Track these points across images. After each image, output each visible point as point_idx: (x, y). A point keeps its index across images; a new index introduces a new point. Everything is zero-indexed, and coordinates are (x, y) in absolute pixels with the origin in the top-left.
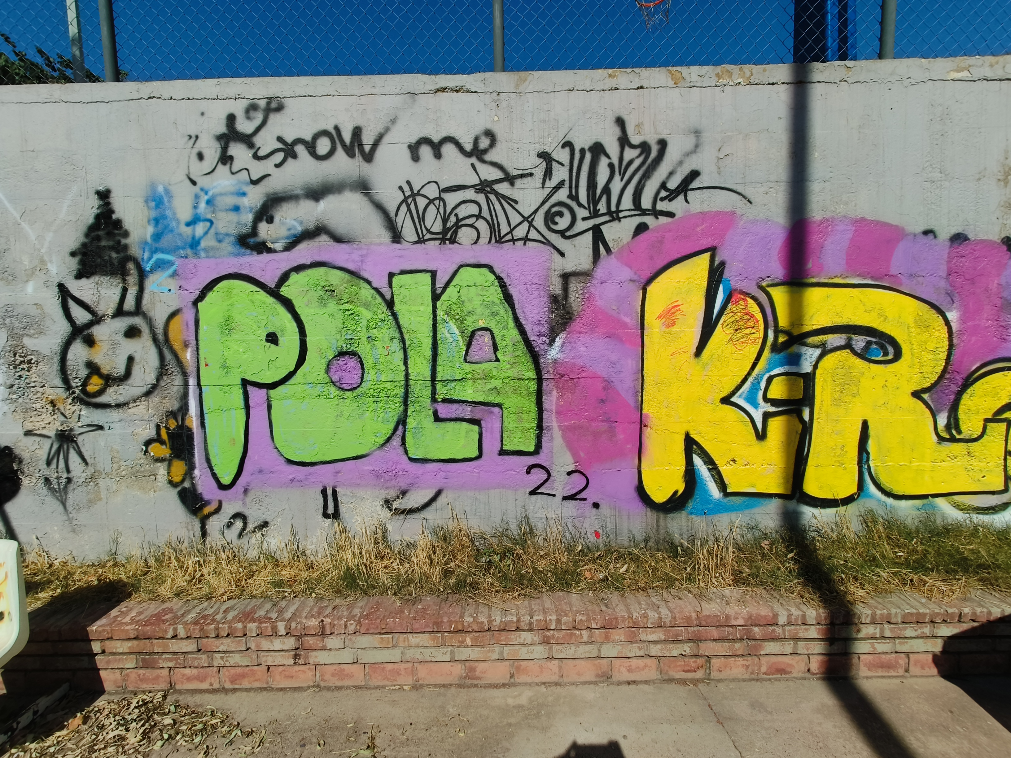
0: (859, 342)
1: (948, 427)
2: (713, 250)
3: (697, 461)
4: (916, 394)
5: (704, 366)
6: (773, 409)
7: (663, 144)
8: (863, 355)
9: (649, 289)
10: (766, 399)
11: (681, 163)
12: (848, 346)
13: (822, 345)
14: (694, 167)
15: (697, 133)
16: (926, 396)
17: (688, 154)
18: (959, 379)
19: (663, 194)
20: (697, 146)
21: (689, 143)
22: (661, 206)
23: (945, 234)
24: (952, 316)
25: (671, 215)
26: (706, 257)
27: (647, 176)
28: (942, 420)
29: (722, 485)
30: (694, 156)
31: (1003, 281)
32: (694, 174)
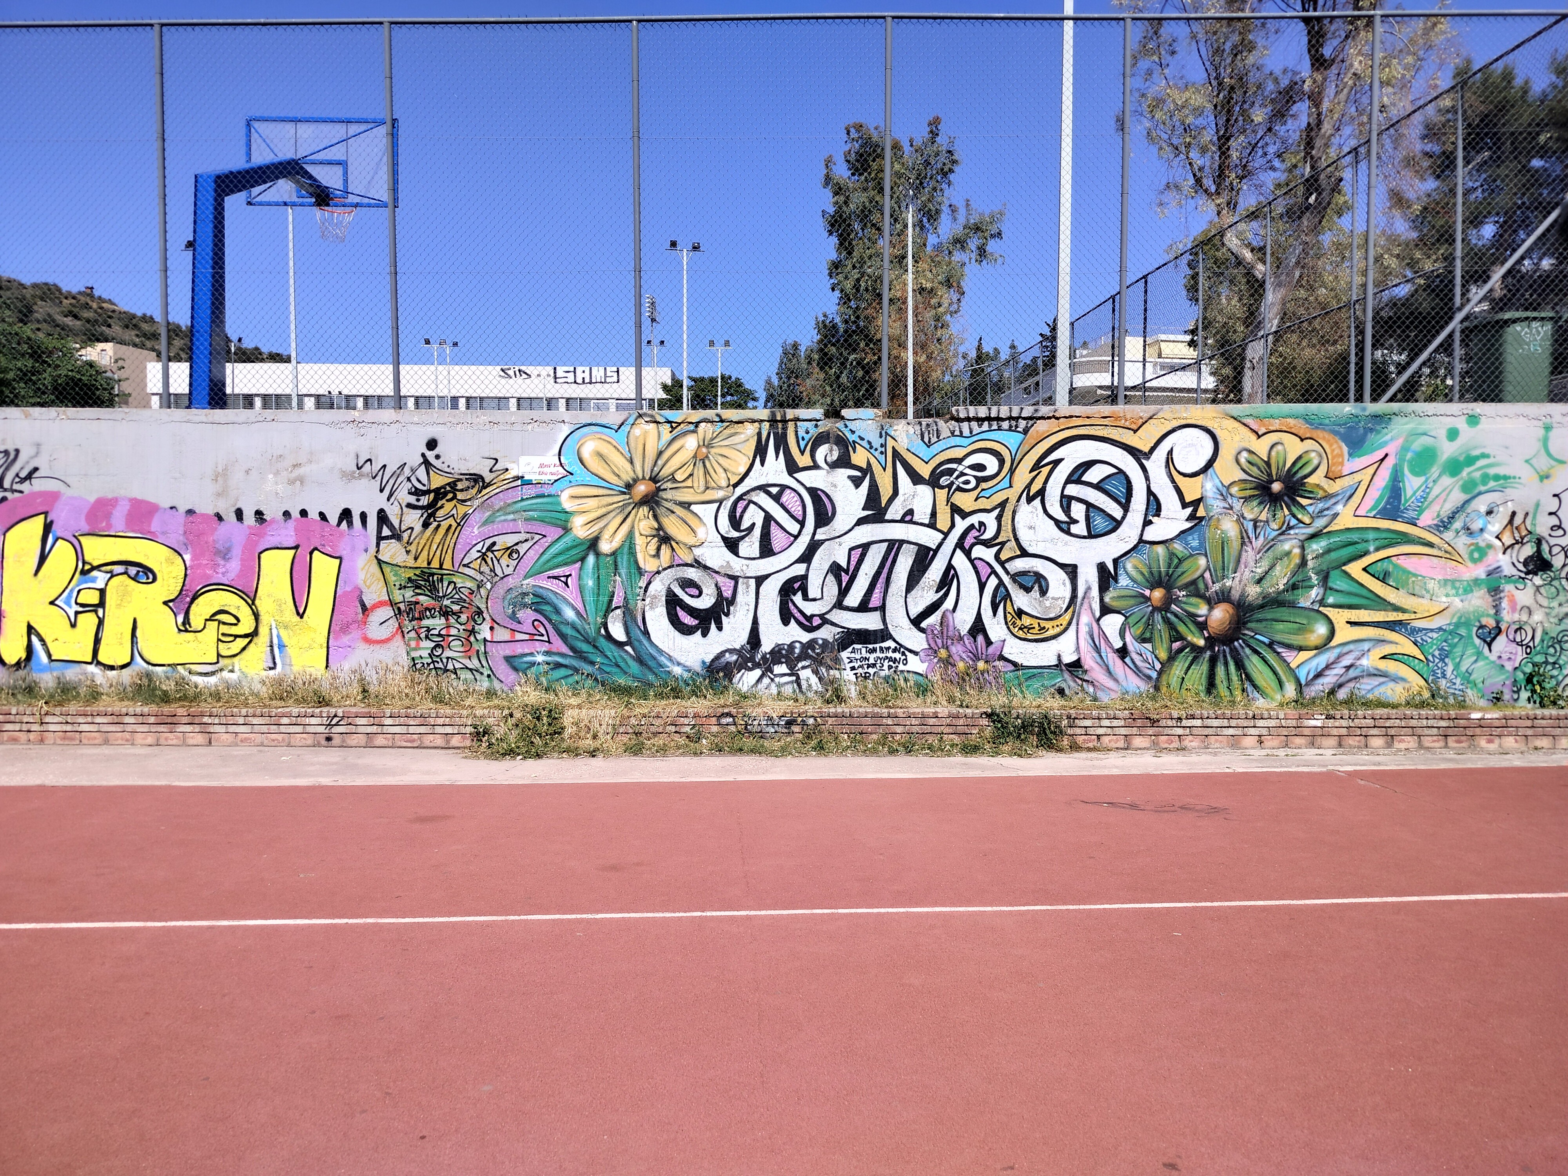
0: (133, 571)
1: (184, 624)
2: (46, 513)
3: (34, 639)
4: (166, 603)
5: (40, 582)
6: (81, 609)
7: (17, 451)
8: (134, 579)
9: (8, 535)
10: (77, 603)
11: (28, 462)
12: (125, 573)
13: (111, 572)
14: (36, 465)
15: (38, 445)
16: (171, 604)
17: (32, 458)
18: (191, 594)
19: (17, 480)
20: (37, 453)
21: (33, 451)
22: (15, 487)
23: (182, 509)
24: (187, 557)
25: (21, 492)
26: (42, 516)
27: (7, 469)
28: (180, 619)
29: (49, 655)
30: (36, 459)
31: (215, 538)
32: (36, 469)
